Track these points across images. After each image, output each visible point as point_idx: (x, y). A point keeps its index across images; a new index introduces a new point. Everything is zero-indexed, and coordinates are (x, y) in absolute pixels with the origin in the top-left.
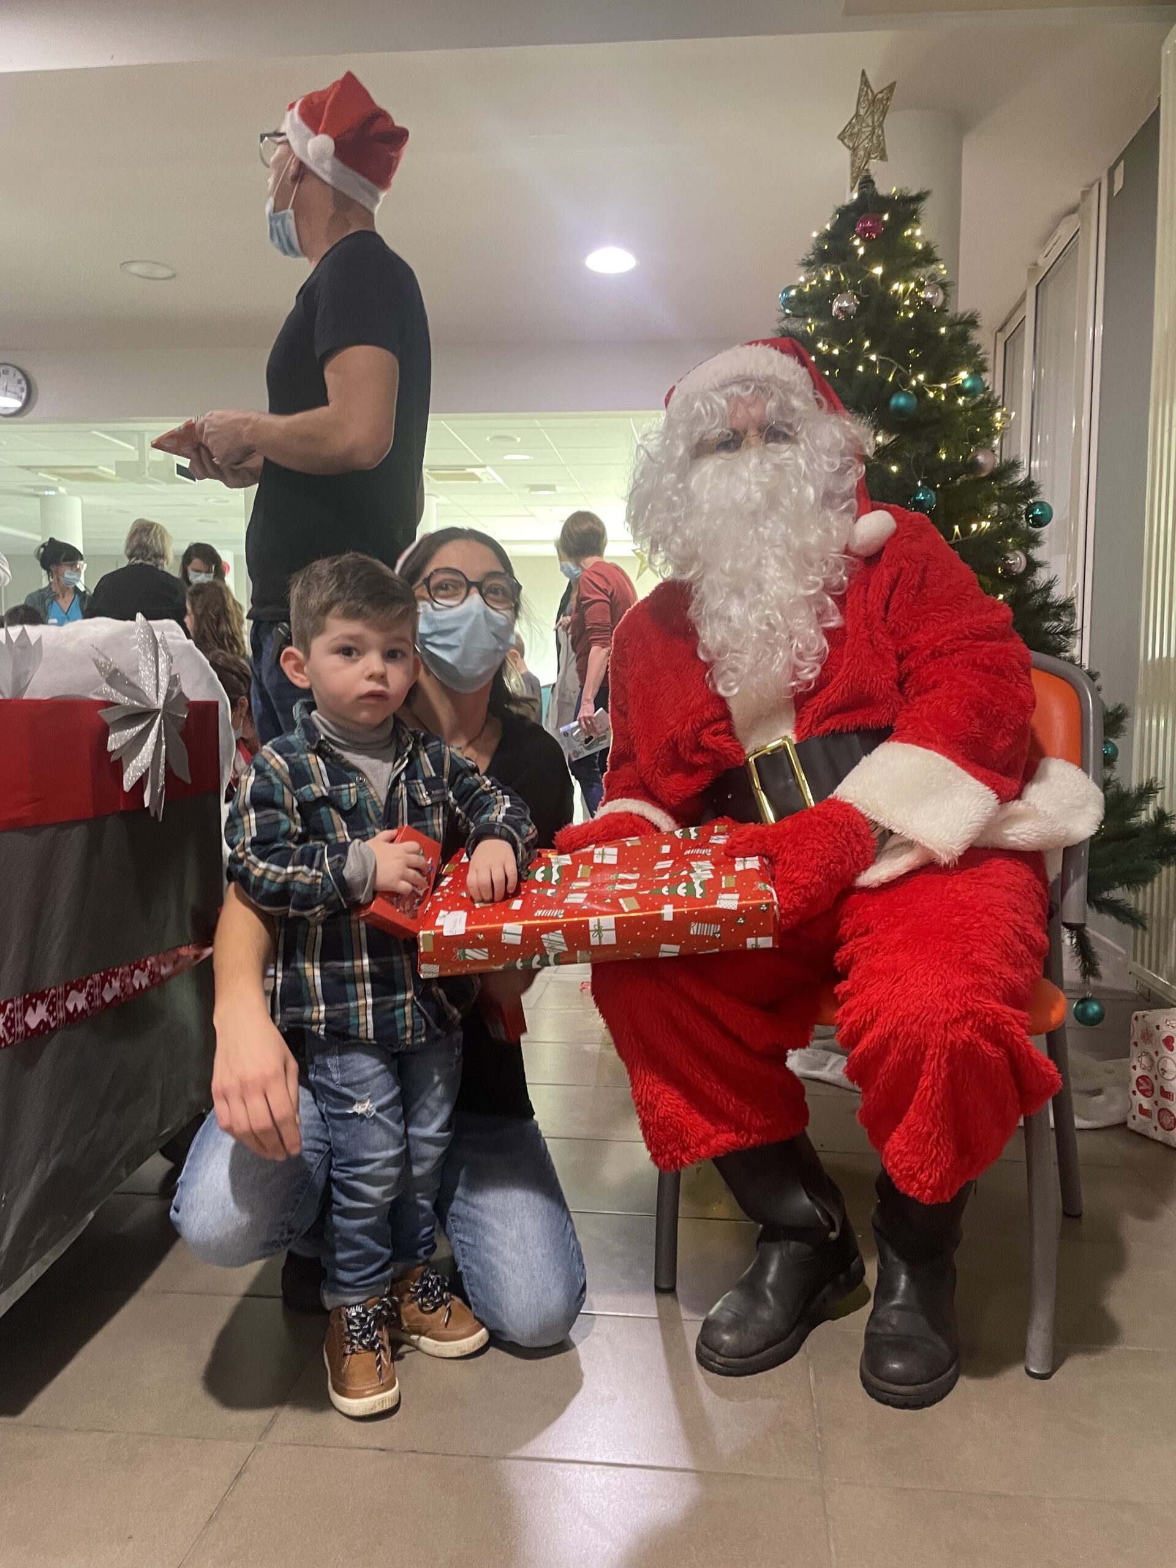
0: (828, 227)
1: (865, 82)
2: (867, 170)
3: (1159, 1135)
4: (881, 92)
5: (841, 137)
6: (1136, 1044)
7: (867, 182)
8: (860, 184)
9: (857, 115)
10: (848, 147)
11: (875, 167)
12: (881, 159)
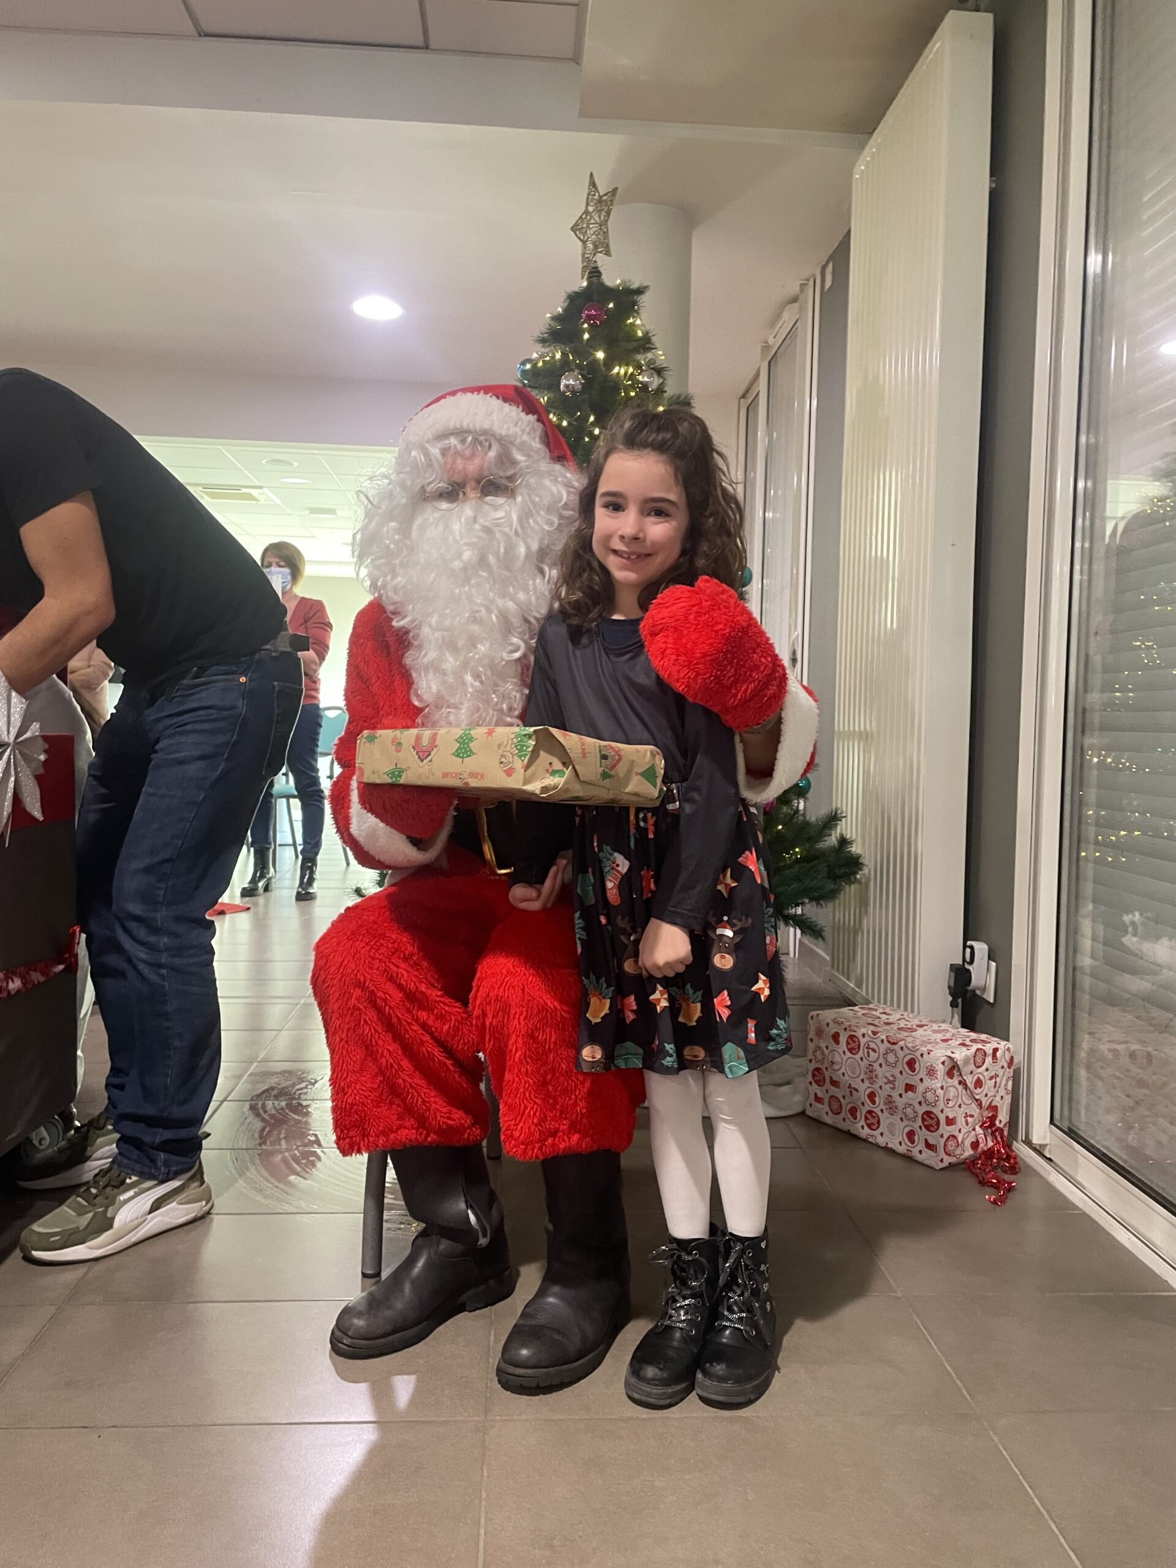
0: (560, 310)
1: (593, 184)
2: (595, 262)
3: (829, 1119)
4: (605, 195)
5: (574, 229)
6: (811, 1040)
7: (594, 273)
8: (589, 273)
9: (586, 212)
10: (579, 238)
11: (601, 259)
12: (606, 254)
